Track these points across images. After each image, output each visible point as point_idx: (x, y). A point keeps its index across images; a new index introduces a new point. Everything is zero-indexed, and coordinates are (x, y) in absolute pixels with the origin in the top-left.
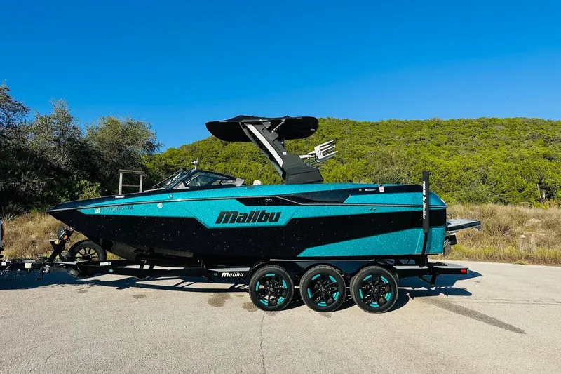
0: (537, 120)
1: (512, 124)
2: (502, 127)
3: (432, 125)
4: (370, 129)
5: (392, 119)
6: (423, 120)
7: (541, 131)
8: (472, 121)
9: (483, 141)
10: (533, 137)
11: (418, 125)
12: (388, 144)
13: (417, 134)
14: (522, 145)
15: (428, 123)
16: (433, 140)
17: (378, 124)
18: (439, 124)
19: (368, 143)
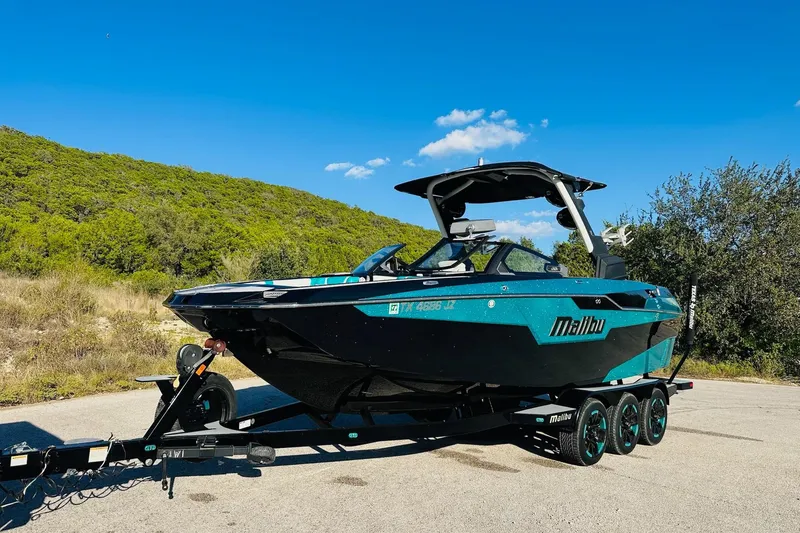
0: (308, 194)
1: (281, 193)
2: (272, 196)
3: (181, 175)
4: (87, 162)
5: (121, 154)
6: (168, 165)
7: (313, 208)
8: (233, 181)
9: (250, 209)
10: (304, 214)
11: (163, 172)
12: (122, 192)
13: (163, 185)
14: (295, 221)
15: (177, 172)
16: (186, 197)
17: (98, 157)
18: (191, 176)
19: (87, 185)
